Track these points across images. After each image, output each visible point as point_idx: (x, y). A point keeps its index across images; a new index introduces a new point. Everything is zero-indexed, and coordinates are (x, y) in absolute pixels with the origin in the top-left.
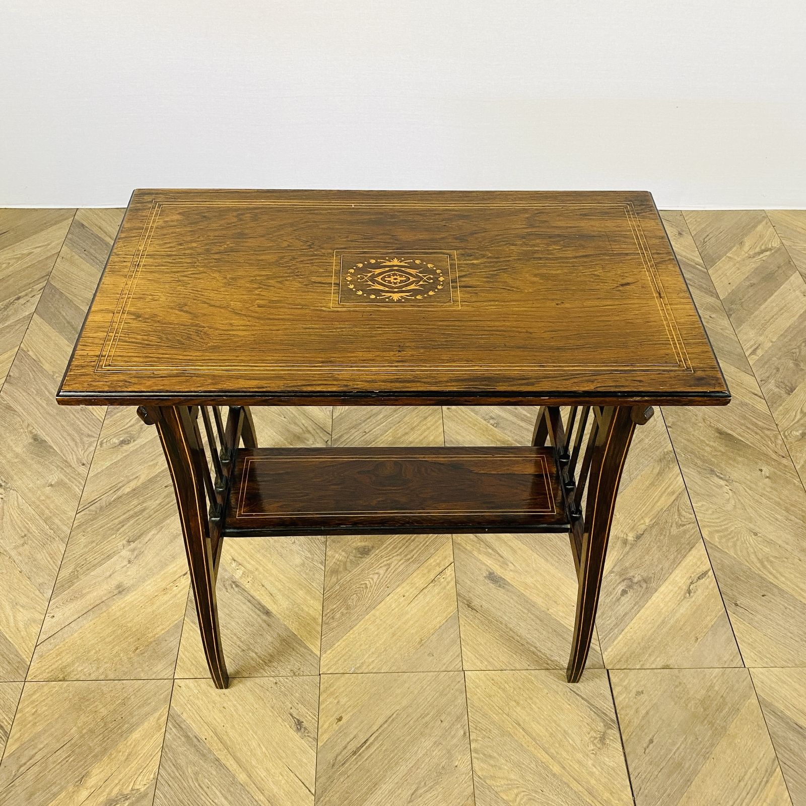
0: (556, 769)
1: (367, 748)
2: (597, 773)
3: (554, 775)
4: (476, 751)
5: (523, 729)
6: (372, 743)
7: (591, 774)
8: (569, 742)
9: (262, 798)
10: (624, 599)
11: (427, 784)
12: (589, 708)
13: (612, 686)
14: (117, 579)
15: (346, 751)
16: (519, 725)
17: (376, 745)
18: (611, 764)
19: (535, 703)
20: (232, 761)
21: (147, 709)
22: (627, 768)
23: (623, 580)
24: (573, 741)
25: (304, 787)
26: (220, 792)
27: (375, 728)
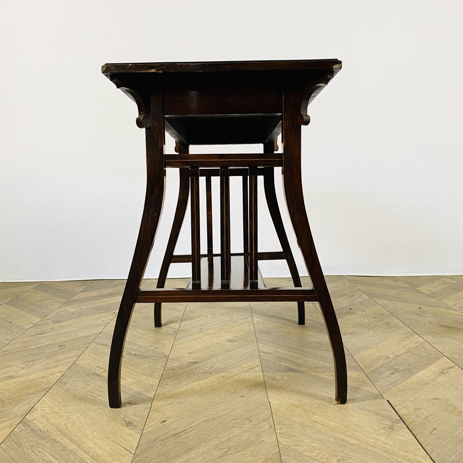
0: (353, 441)
1: (185, 433)
2: (391, 443)
3: (352, 444)
4: (280, 433)
5: (321, 424)
6: (190, 431)
7: (387, 444)
8: (362, 429)
9: (86, 456)
10: (393, 376)
11: (237, 448)
12: (376, 415)
13: (393, 406)
14: (11, 374)
15: (166, 434)
16: (317, 422)
17: (193, 432)
18: (403, 438)
19: (330, 414)
20: (67, 441)
21: (5, 419)
22: (418, 441)
23: (391, 370)
24: (365, 428)
25: (125, 451)
26: (50, 454)
27: (193, 425)
